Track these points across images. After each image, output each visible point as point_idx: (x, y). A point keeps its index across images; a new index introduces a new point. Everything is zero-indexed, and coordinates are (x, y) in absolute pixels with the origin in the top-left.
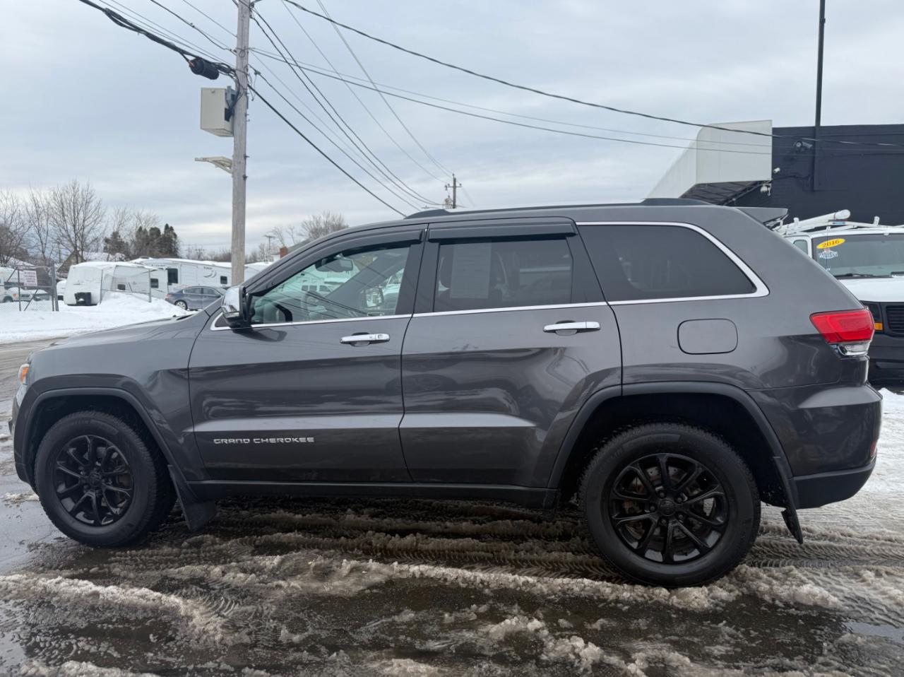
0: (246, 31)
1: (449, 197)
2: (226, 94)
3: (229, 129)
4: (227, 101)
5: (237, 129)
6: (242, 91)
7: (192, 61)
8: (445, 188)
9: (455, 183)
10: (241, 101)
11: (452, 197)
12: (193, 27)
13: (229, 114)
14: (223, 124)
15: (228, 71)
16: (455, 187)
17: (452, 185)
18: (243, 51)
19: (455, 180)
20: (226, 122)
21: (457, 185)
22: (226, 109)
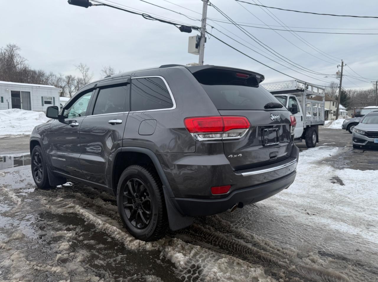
0: (206, 11)
1: (339, 71)
2: (196, 38)
3: (198, 52)
4: (197, 41)
5: (200, 51)
6: (202, 36)
7: (180, 27)
8: (337, 67)
9: (342, 64)
10: (203, 40)
11: (340, 71)
12: (181, 14)
13: (197, 46)
14: (195, 50)
15: (196, 28)
16: (342, 66)
17: (341, 65)
18: (204, 20)
19: (343, 63)
20: (196, 49)
21: (344, 65)
22: (196, 44)
